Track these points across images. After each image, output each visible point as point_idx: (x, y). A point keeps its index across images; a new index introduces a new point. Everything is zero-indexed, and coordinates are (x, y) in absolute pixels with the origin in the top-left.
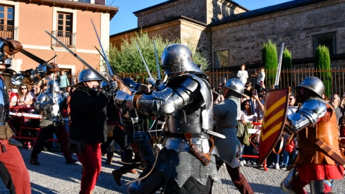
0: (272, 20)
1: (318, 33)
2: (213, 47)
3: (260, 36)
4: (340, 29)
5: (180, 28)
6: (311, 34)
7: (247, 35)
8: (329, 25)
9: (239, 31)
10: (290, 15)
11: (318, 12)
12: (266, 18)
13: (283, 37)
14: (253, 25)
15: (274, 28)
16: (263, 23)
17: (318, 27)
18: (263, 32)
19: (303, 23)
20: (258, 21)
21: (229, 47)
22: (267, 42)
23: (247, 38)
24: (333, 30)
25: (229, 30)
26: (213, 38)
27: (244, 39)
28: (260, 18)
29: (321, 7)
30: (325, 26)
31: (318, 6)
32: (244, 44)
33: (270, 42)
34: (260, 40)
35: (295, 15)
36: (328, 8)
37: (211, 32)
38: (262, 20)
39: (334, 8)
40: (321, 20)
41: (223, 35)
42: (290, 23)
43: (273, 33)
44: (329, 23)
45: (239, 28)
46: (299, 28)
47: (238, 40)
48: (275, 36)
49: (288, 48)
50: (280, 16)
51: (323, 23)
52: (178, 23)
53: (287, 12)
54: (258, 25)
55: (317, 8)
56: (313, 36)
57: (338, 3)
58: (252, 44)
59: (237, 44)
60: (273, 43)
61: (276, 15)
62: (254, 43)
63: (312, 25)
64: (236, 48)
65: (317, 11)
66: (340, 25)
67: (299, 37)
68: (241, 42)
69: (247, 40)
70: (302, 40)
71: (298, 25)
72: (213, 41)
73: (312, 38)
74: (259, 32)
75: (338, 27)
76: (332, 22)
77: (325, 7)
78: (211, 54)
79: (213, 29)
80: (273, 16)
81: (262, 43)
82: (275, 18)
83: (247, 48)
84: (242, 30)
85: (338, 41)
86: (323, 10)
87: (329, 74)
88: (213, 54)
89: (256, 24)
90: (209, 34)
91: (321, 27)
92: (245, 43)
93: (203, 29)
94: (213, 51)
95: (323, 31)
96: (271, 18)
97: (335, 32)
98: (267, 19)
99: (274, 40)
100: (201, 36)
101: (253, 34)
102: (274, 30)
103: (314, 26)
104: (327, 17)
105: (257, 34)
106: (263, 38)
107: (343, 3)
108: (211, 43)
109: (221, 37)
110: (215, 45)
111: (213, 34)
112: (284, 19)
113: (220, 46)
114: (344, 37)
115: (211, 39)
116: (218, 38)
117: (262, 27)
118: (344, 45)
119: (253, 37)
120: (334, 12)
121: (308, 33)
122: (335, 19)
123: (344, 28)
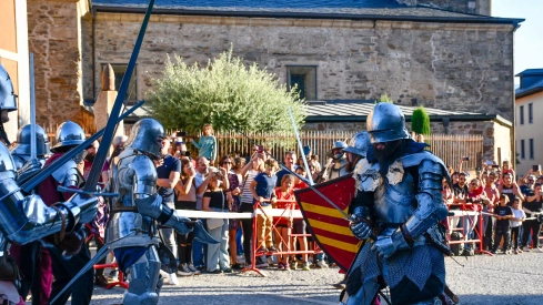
0: (224, 28)
1: (293, 63)
2: (97, 54)
3: (200, 49)
4: (321, 63)
6: (284, 63)
7: (176, 43)
8: (308, 55)
9: (158, 32)
10: (255, 26)
11: (294, 32)
12: (214, 21)
14: (188, 28)
15: (225, 41)
16: (206, 28)
17: (293, 55)
18: (205, 45)
19: (272, 43)
20: (198, 23)
23: (174, 49)
24: (313, 62)
25: (136, 26)
26: (97, 37)
27: (169, 50)
28: (204, 19)
29: (298, 26)
30: (303, 55)
31: (296, 23)
35: (261, 27)
36: (308, 29)
37: (94, 21)
38: (205, 23)
39: (315, 31)
40: (297, 44)
41: (123, 34)
42: (252, 39)
44: (309, 51)
46: (266, 50)
47: (155, 50)
50: (237, 24)
51: (301, 50)
53: (251, 21)
54: (198, 30)
55: (293, 25)
56: (287, 66)
57: (320, 26)
59: (154, 57)
61: (233, 21)
63: (285, 50)
64: (151, 63)
65: (293, 30)
66: (322, 58)
67: (266, 64)
68: (162, 54)
70: (271, 69)
71: (265, 45)
72: (98, 42)
73: (285, 69)
74: (199, 43)
75: (318, 59)
77: (304, 26)
78: (93, 67)
80: (227, 21)
82: (228, 26)
84: (165, 32)
85: (320, 78)
86: (301, 31)
88: (98, 67)
89: (194, 27)
91: (298, 55)
92: (171, 57)
94: (98, 62)
95: (301, 61)
96: (221, 24)
97: (315, 67)
98: (214, 24)
101: (187, 43)
102: (226, 45)
103: (289, 51)
104: (305, 42)
105: (196, 46)
106: (207, 54)
107: (326, 27)
108: (93, 45)
109: (117, 37)
110: (104, 50)
111: (98, 26)
112: (243, 30)
113: (116, 54)
114: (325, 76)
115: (93, 37)
116: (110, 36)
117: (204, 36)
118: (326, 87)
119: (187, 49)
120: (315, 36)
121: (279, 61)
122: (315, 47)
123: (326, 63)
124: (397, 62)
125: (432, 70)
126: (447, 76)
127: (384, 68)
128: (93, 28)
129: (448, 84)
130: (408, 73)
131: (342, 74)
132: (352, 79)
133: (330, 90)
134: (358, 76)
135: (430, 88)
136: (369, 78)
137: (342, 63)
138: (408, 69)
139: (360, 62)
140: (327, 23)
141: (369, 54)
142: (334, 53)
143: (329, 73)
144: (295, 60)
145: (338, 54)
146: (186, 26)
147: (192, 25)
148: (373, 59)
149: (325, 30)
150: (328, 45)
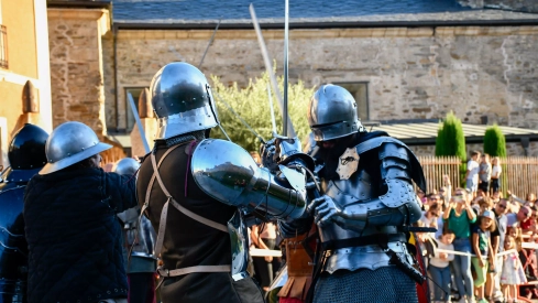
1: (340, 80)
2: (120, 77)
3: (234, 68)
4: (372, 78)
6: (329, 80)
8: (358, 70)
9: (187, 50)
11: (341, 44)
16: (240, 43)
17: (341, 70)
18: (240, 62)
19: (316, 57)
20: (231, 38)
23: (205, 68)
24: (363, 78)
25: (162, 44)
26: (119, 58)
28: (238, 33)
29: (346, 37)
30: (352, 70)
31: (343, 34)
35: (303, 40)
36: (356, 40)
37: (115, 40)
38: (239, 37)
39: (365, 42)
40: (345, 57)
41: (148, 54)
42: (293, 54)
43: (262, 68)
44: (357, 66)
45: (186, 44)
46: (309, 66)
50: (275, 38)
51: (349, 65)
54: (231, 46)
55: (339, 36)
57: (371, 36)
63: (330, 65)
65: (339, 42)
66: (373, 72)
67: (309, 82)
71: (308, 60)
72: (120, 63)
74: (233, 61)
75: (369, 74)
76: (360, 65)
77: (352, 37)
78: (115, 92)
79: (121, 35)
84: (195, 50)
85: (372, 97)
86: (349, 42)
88: (121, 92)
89: (227, 43)
90: (112, 44)
91: (346, 70)
93: (105, 32)
94: (120, 86)
95: (350, 77)
97: (366, 83)
101: (220, 61)
103: (335, 66)
104: (354, 55)
105: (229, 64)
106: (242, 73)
107: (377, 37)
108: (114, 67)
109: (142, 57)
110: (126, 71)
111: (119, 45)
113: (140, 76)
114: (378, 93)
115: (114, 58)
116: (134, 56)
117: (239, 52)
118: (378, 105)
119: (219, 68)
120: (365, 48)
121: (324, 77)
122: (365, 61)
123: (379, 78)
124: (462, 74)
125: (505, 82)
126: (523, 88)
127: (447, 82)
128: (115, 48)
129: (524, 97)
130: (476, 87)
131: (398, 91)
132: (409, 96)
133: (384, 110)
134: (417, 92)
135: (503, 102)
136: (429, 93)
137: (397, 78)
138: (475, 82)
139: (418, 76)
140: (378, 32)
141: (428, 66)
142: (387, 67)
143: (382, 89)
144: (342, 76)
145: (393, 67)
146: (218, 42)
147: (225, 41)
148: (434, 72)
149: (376, 41)
150: (380, 58)
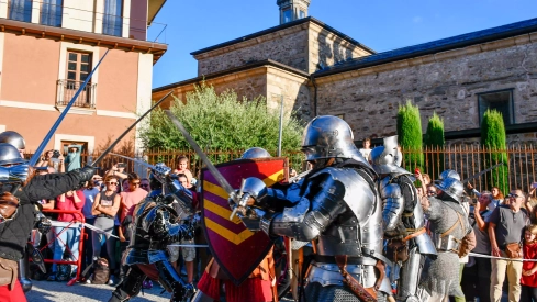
0: (413, 69)
1: (486, 90)
2: (318, 110)
3: (393, 93)
4: (519, 84)
5: (265, 80)
6: (473, 92)
7: (373, 91)
8: (502, 78)
9: (359, 85)
10: (441, 61)
11: (485, 57)
12: (402, 65)
13: (431, 95)
14: (382, 77)
15: (415, 80)
16: (397, 73)
17: (485, 81)
18: (398, 87)
19: (461, 74)
20: (391, 70)
21: (345, 110)
22: (404, 103)
23: (372, 96)
24: (509, 85)
25: (344, 83)
26: (318, 97)
27: (368, 98)
28: (393, 65)
29: (489, 50)
30: (496, 80)
31: (485, 48)
32: (368, 106)
33: (409, 103)
34: (393, 100)
35: (449, 61)
36: (500, 51)
37: (315, 86)
38: (396, 68)
39: (510, 51)
40: (489, 69)
41: (335, 92)
42: (441, 74)
43: (415, 90)
44: (502, 75)
45: (360, 80)
46: (454, 82)
47: (358, 100)
48: (417, 94)
49: (438, 113)
50: (424, 63)
51: (493, 74)
52: (262, 71)
53: (436, 57)
54: (391, 76)
55: (482, 51)
56: (478, 94)
57: (515, 44)
58: (380, 107)
59: (357, 106)
60: (414, 105)
61: (419, 61)
62: (384, 104)
63: (475, 78)
64: (354, 112)
65: (483, 56)
66: (520, 78)
67: (455, 96)
68: (363, 102)
69: (373, 100)
70: (461, 100)
71: (454, 77)
72: (319, 101)
73: (476, 98)
74: (392, 87)
75: (515, 81)
76: (507, 73)
77: (495, 49)
79: (318, 82)
80: (415, 62)
81: (397, 105)
82: (417, 65)
83: (372, 113)
84: (365, 84)
85: (518, 102)
86: (493, 54)
87: (505, 156)
89: (388, 74)
90: (313, 89)
91: (490, 80)
92: (369, 104)
93: (303, 81)
95: (494, 86)
96: (411, 66)
97: (512, 89)
98: (404, 67)
99: (417, 100)
100: (300, 92)
101: (382, 90)
102: (415, 85)
103: (479, 78)
104: (498, 65)
105: (389, 90)
106: (399, 96)
107: (523, 43)
108: (315, 104)
109: (331, 95)
110: (322, 107)
111: (319, 89)
112: (432, 67)
114: (526, 98)
115: (315, 98)
116: (327, 95)
117: (396, 80)
118: (526, 110)
119: (382, 94)
120: (510, 57)
121: (469, 90)
122: (510, 69)
123: (526, 83)
133: (531, 113)
140: (522, 39)
142: (535, 70)
143: (529, 93)
144: (487, 86)
146: (381, 75)
147: (387, 73)
149: (523, 47)
150: (526, 63)
